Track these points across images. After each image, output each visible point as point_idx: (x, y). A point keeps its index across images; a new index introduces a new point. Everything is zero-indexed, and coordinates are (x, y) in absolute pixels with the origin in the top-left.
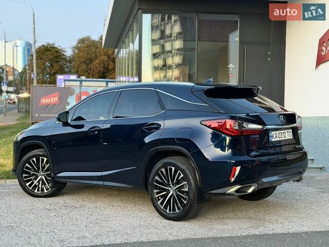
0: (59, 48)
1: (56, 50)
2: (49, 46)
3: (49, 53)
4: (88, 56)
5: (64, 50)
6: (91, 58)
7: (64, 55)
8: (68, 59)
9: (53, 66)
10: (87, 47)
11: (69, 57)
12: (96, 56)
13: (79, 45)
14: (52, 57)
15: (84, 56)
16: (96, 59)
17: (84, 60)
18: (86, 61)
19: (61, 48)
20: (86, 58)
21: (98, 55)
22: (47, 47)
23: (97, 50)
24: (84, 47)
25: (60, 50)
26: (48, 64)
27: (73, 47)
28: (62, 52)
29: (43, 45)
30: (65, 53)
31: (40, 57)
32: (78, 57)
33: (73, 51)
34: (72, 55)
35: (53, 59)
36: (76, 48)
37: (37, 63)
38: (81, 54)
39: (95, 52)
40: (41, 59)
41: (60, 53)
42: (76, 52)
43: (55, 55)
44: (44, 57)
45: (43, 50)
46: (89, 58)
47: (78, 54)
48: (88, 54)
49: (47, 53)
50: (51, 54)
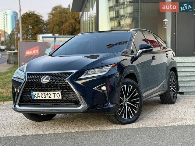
0: (38, 14)
1: (36, 16)
2: (31, 14)
3: (31, 18)
4: (60, 20)
5: (42, 16)
6: (62, 21)
7: (42, 20)
8: (45, 23)
9: (34, 28)
10: (59, 13)
11: (46, 21)
12: (66, 20)
13: (53, 12)
14: (33, 21)
15: (57, 20)
16: (66, 22)
17: (57, 23)
18: (58, 23)
19: (39, 15)
20: (59, 21)
21: (68, 18)
22: (29, 14)
23: (67, 15)
24: (57, 13)
25: (39, 16)
26: (30, 27)
27: (49, 14)
28: (41, 18)
29: (26, 13)
30: (43, 19)
31: (24, 22)
32: (52, 21)
33: (49, 17)
34: (48, 20)
35: (33, 23)
36: (51, 14)
37: (22, 26)
38: (55, 19)
39: (65, 17)
40: (25, 23)
41: (39, 18)
42: (51, 17)
43: (36, 20)
44: (27, 21)
45: (27, 16)
46: (61, 21)
47: (53, 18)
48: (60, 18)
49: (29, 19)
50: (33, 19)
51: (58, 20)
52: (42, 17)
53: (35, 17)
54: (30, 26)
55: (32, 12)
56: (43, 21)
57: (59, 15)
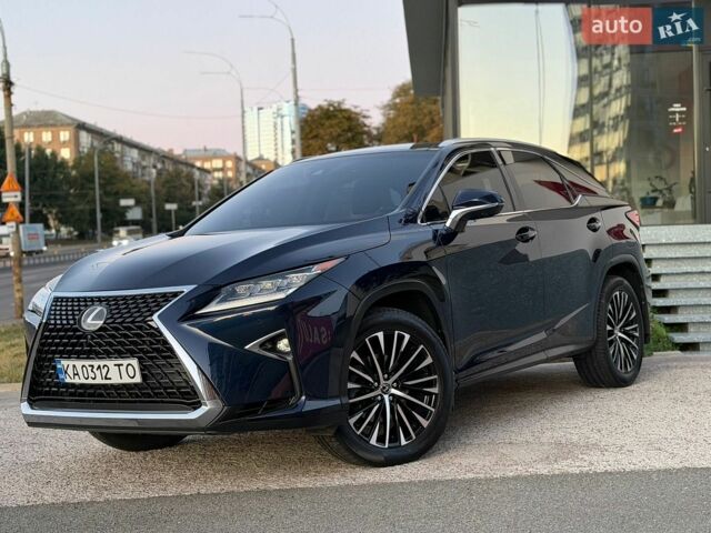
0: (353, 109)
1: (347, 115)
2: (331, 109)
3: (334, 122)
4: (415, 123)
5: (365, 113)
6: (421, 126)
7: (365, 125)
8: (375, 132)
10: (412, 103)
11: (378, 129)
12: (433, 121)
13: (398, 101)
14: (339, 130)
15: (405, 123)
16: (431, 128)
17: (406, 132)
18: (411, 133)
19: (358, 110)
20: (411, 127)
21: (436, 118)
22: (328, 110)
24: (406, 103)
25: (356, 114)
26: (330, 147)
27: (385, 107)
28: (362, 119)
29: (320, 107)
30: (367, 122)
31: (314, 133)
32: (394, 127)
33: (384, 115)
34: (383, 124)
35: (339, 135)
36: (392, 106)
38: (401, 120)
39: (430, 113)
41: (358, 120)
42: (391, 116)
43: (346, 125)
44: (321, 131)
45: (320, 118)
46: (417, 127)
47: (394, 119)
48: (415, 118)
49: (327, 123)
50: (337, 125)
51: (409, 124)
52: (364, 117)
53: (344, 117)
54: (329, 145)
55: (336, 105)
56: (366, 129)
57: (413, 110)
